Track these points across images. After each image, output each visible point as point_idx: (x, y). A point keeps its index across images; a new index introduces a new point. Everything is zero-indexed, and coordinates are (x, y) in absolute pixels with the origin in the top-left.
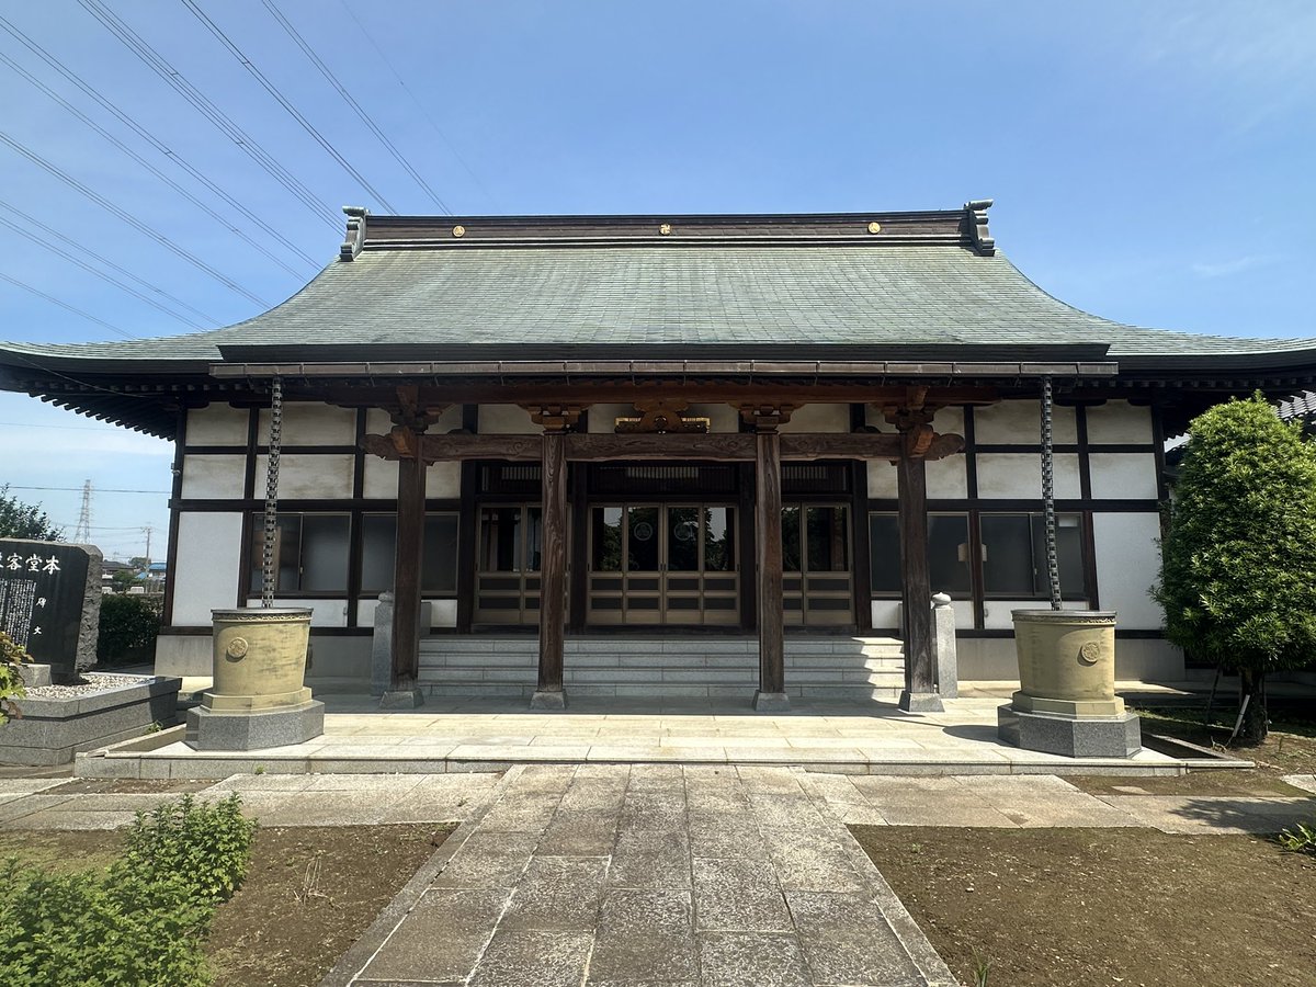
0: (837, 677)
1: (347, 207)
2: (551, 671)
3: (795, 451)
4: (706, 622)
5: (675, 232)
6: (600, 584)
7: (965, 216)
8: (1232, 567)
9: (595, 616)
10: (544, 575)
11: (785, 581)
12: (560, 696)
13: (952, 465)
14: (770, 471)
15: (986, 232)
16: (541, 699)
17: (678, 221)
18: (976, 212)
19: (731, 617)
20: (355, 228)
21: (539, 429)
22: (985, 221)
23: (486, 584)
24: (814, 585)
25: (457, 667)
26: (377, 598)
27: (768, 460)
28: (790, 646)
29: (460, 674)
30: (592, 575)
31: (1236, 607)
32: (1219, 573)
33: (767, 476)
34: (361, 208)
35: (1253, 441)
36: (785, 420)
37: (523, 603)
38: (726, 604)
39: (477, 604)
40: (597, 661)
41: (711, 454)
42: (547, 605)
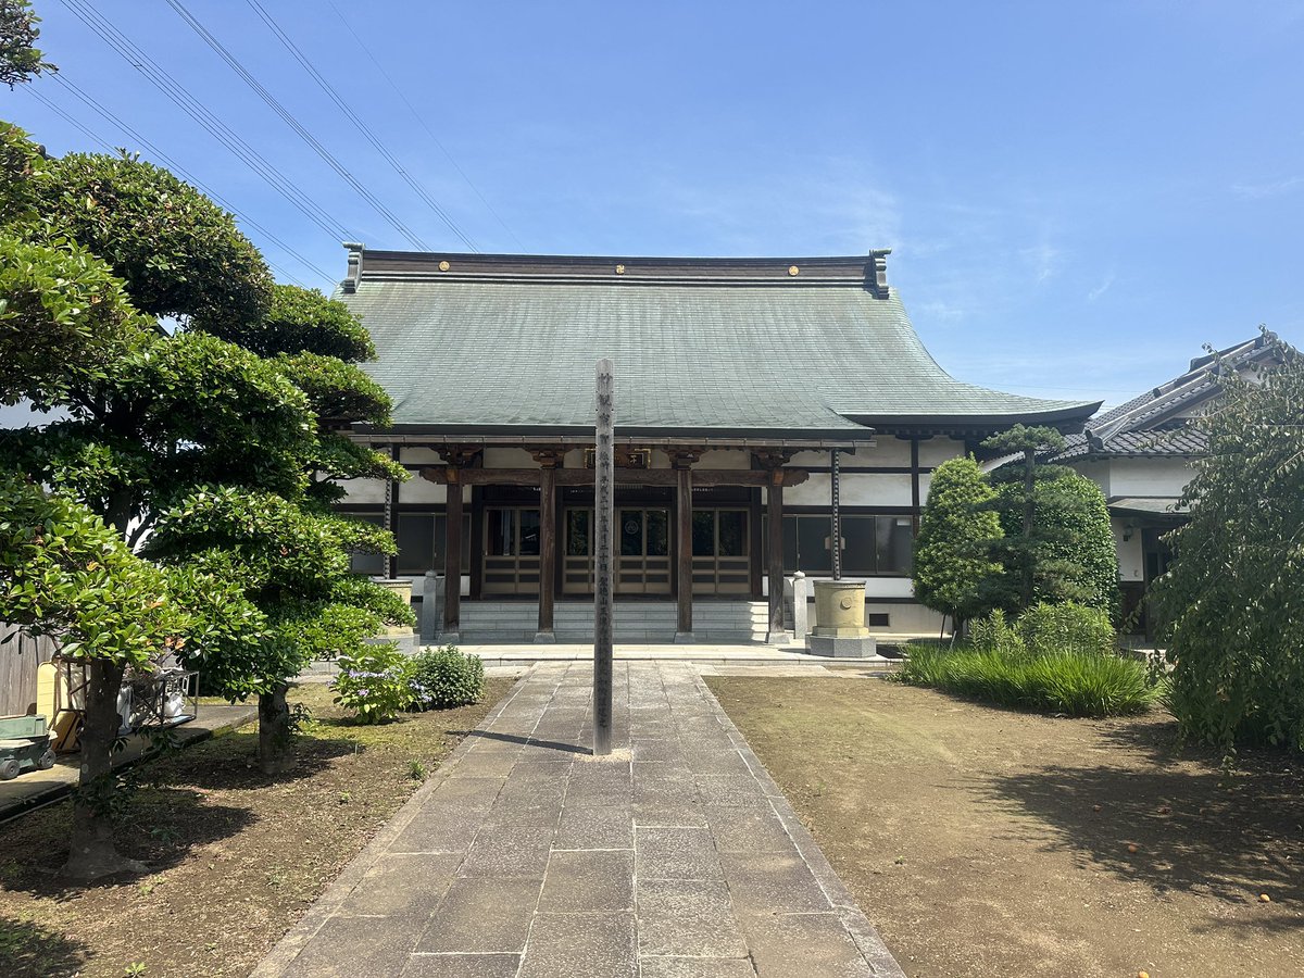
0: (732, 626)
1: (346, 243)
2: (546, 621)
3: (702, 481)
4: (647, 592)
5: (628, 272)
6: (571, 565)
7: (869, 262)
8: (938, 557)
9: (569, 588)
10: (542, 558)
11: (694, 562)
12: (552, 635)
13: (822, 481)
14: (685, 494)
15: (883, 278)
16: (541, 636)
17: (632, 263)
18: (877, 260)
19: (664, 588)
20: (356, 263)
21: (538, 465)
22: (884, 268)
23: (490, 565)
24: (723, 565)
25: (480, 621)
26: (424, 575)
27: (684, 487)
28: (696, 607)
29: (481, 625)
30: (567, 558)
31: (935, 580)
32: (931, 561)
33: (683, 497)
34: (359, 244)
35: (957, 484)
36: (695, 460)
37: (517, 578)
38: (663, 579)
39: (483, 578)
40: (572, 616)
41: (648, 482)
42: (544, 579)
